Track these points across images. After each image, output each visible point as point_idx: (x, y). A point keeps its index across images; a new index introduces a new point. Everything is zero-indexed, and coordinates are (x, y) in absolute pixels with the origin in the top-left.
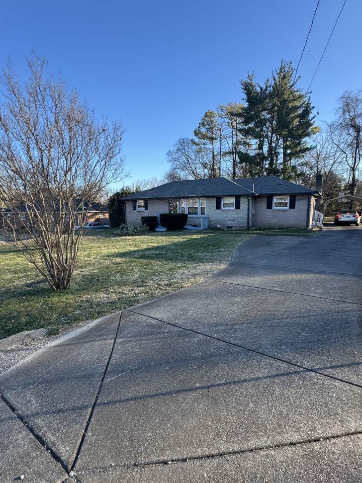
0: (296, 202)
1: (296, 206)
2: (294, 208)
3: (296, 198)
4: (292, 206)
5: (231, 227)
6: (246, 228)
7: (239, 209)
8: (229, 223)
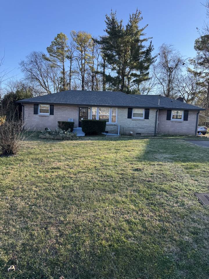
0: (189, 116)
1: (189, 119)
2: (187, 120)
3: (189, 113)
4: (186, 118)
5: (140, 133)
6: (153, 135)
7: (148, 118)
8: (139, 131)
